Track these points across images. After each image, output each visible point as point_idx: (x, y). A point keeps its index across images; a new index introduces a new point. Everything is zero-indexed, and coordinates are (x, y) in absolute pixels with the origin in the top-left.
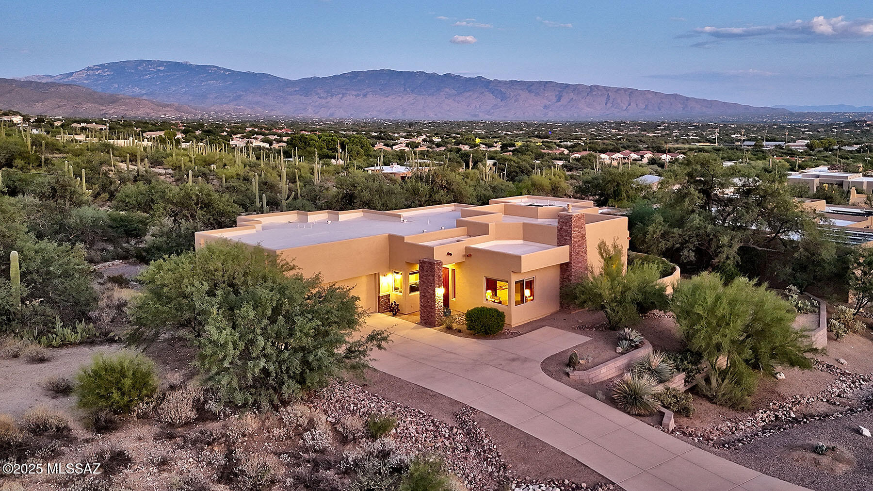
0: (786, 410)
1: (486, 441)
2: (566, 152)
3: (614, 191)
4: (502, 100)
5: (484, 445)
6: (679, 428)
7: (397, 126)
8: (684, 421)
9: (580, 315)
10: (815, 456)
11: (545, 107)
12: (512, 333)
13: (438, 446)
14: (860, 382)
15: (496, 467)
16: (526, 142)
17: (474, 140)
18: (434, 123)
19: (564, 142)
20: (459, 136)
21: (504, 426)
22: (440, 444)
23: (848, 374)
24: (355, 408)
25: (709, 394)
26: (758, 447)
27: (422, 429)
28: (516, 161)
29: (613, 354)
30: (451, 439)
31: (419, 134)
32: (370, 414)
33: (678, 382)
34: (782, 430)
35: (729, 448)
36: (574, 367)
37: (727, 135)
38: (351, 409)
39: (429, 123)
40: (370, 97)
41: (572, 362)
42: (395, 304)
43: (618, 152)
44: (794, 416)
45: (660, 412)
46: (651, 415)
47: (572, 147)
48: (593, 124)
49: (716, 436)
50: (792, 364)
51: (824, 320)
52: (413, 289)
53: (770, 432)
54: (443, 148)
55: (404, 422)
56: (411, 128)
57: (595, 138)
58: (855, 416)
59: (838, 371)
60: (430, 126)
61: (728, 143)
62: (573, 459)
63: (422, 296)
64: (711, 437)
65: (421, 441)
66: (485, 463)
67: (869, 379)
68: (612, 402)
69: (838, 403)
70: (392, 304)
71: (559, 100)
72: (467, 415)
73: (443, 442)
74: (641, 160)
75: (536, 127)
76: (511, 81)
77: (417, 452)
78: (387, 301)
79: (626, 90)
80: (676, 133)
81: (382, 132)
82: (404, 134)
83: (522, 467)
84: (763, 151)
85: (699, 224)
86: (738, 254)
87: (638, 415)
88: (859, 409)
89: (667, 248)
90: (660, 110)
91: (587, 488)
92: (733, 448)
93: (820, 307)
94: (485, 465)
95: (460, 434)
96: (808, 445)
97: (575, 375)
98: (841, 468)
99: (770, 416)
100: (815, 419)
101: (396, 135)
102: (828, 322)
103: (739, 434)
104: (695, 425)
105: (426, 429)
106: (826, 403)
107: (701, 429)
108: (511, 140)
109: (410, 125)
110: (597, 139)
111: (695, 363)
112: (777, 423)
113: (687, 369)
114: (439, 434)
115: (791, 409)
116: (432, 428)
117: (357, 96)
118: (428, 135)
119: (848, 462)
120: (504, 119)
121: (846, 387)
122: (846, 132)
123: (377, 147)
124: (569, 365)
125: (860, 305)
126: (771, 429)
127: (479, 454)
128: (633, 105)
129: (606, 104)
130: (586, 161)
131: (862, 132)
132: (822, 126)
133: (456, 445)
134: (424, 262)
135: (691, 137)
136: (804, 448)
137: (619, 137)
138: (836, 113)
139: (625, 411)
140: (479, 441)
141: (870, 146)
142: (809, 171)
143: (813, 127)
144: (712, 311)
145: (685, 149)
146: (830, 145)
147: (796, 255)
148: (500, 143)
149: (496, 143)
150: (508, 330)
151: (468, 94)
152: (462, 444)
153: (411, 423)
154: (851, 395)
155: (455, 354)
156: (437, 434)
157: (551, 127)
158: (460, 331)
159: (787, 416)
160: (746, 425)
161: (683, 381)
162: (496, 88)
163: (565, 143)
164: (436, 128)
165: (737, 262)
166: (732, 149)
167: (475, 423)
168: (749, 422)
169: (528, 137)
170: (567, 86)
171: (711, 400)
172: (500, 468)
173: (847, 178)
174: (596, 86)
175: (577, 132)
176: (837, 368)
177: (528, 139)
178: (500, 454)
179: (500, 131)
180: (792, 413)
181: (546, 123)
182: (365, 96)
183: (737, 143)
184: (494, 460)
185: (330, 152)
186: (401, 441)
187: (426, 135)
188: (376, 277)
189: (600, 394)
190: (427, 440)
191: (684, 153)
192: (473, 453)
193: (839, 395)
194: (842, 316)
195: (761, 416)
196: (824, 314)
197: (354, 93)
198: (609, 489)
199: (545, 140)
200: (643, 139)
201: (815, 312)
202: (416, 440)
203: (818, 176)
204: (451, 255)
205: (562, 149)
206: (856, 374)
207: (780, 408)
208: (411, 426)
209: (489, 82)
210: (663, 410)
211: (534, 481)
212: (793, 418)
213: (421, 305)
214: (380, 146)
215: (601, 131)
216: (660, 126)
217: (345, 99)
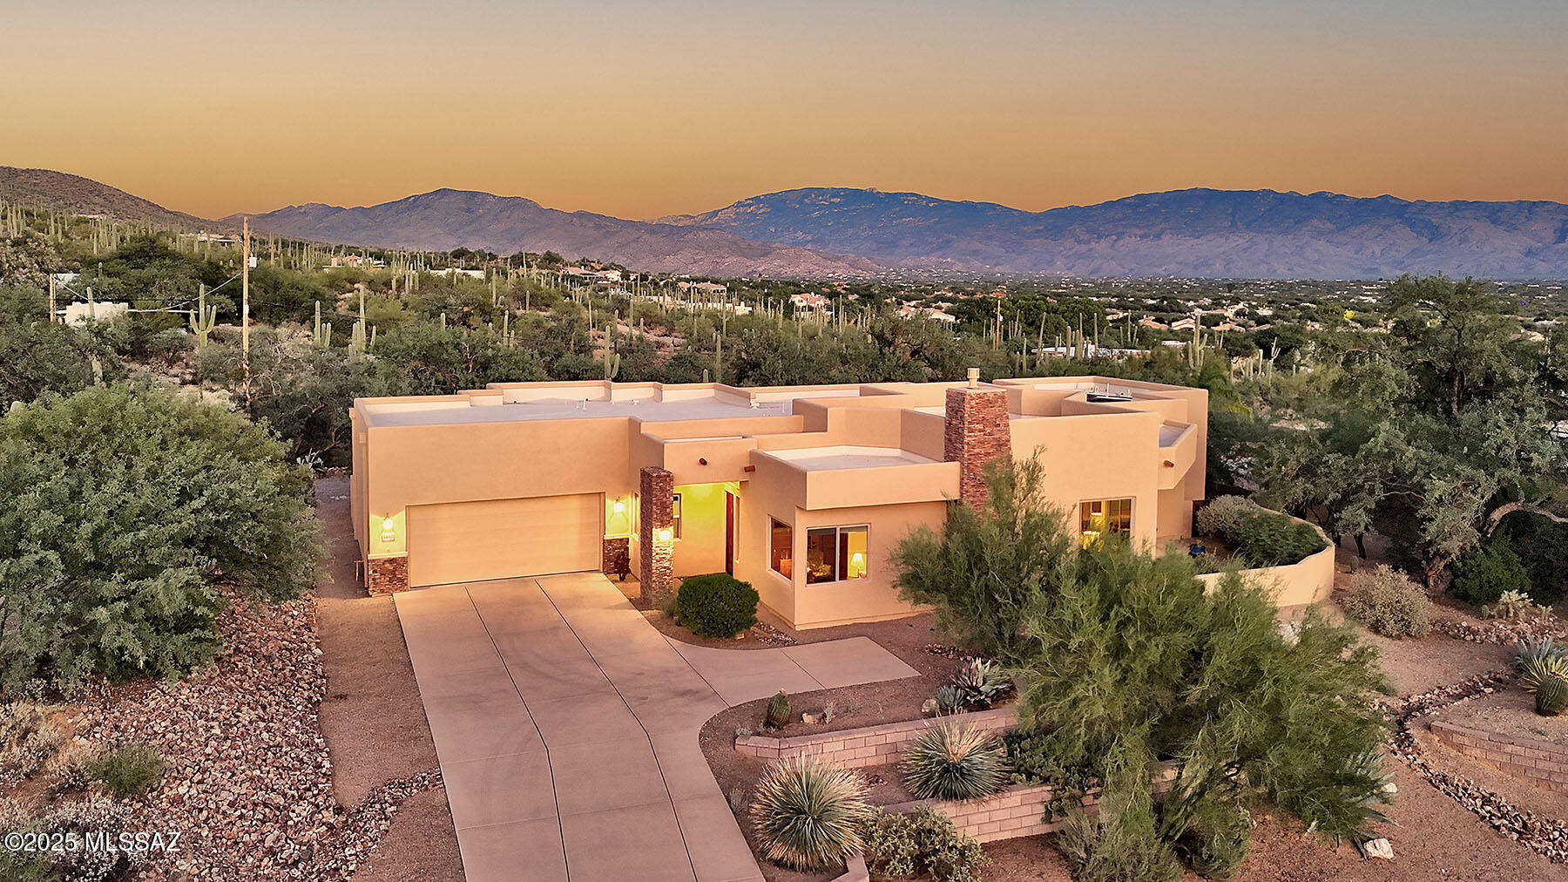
1: (351, 851)
4: (1430, 241)
5: (334, 859)
7: (1205, 289)
11: (1529, 253)
12: (777, 641)
17: (1339, 313)
18: (1281, 285)
19: (1543, 320)
20: (1314, 306)
21: (439, 826)
29: (912, 713)
39: (1274, 284)
54: (1267, 327)
56: (1226, 293)
60: (1269, 289)
63: (643, 545)
72: (406, 789)
78: (623, 551)
81: (1166, 299)
82: (1207, 302)
97: (748, 745)
101: (1191, 304)
109: (1233, 288)
118: (1253, 303)
123: (1140, 323)
124: (768, 721)
127: (307, 875)
148: (1394, 319)
149: (1385, 319)
151: (1359, 230)
162: (1418, 216)
163: (1545, 322)
164: (1279, 293)
181: (1526, 285)
182: (1158, 236)
187: (1249, 304)
188: (601, 501)
189: (736, 797)
204: (705, 463)
209: (1406, 205)
210: (855, 863)
214: (1146, 321)
217: (1121, 242)
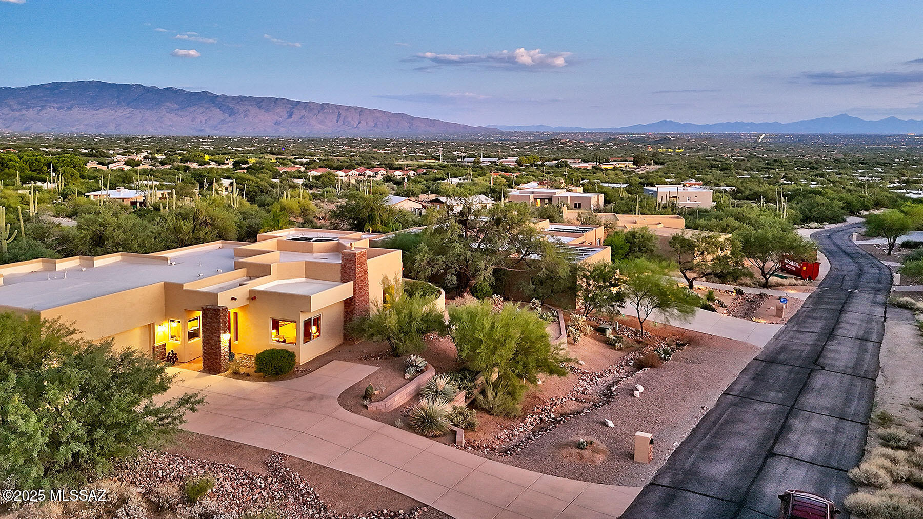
0: (547, 412)
1: (302, 486)
2: (302, 169)
3: (369, 216)
4: (230, 116)
5: (301, 490)
6: (468, 442)
7: (112, 142)
8: (470, 435)
9: (363, 345)
10: (578, 451)
11: (276, 123)
12: (302, 371)
13: (256, 498)
14: (596, 379)
15: (316, 509)
16: (260, 158)
17: (203, 157)
18: (154, 139)
19: (299, 158)
20: (185, 152)
21: (316, 467)
22: (257, 496)
23: (586, 373)
24: (164, 474)
25: (486, 407)
26: (533, 450)
27: (237, 484)
28: (255, 180)
29: (402, 381)
30: (268, 489)
31: (139, 151)
32: (181, 477)
33: (461, 401)
34: (548, 431)
35: (511, 454)
36: (370, 398)
37: (449, 152)
38: (160, 475)
39: (149, 138)
40: (76, 110)
41: (367, 395)
42: (173, 354)
43: (354, 169)
44: (554, 417)
45: (452, 431)
46: (445, 435)
47: (307, 163)
48: (325, 141)
49: (497, 444)
50: (551, 372)
51: (563, 328)
52: (192, 335)
53: (539, 435)
54: (168, 166)
55: (218, 480)
56: (129, 145)
57: (329, 154)
58: (599, 411)
59: (579, 371)
60: (150, 142)
61: (451, 159)
62: (387, 488)
63: (206, 342)
64: (494, 446)
65: (239, 496)
66: (305, 506)
67: (602, 375)
68: (410, 428)
69: (584, 400)
70: (169, 353)
71: (290, 116)
72: (278, 461)
73: (260, 493)
74: (376, 177)
75: (268, 143)
76: (240, 97)
77: (238, 509)
78: (163, 351)
79: (356, 108)
80: (404, 150)
81: (93, 149)
82: (121, 151)
83: (341, 504)
84: (481, 168)
85: (460, 251)
86: (493, 276)
87: (434, 437)
88: (601, 404)
89: (433, 274)
90: (388, 128)
91: (404, 514)
92: (514, 454)
93: (558, 317)
94: (306, 509)
95: (276, 482)
96: (572, 442)
97: (373, 406)
98: (599, 458)
99: (536, 419)
100: (571, 417)
101: (111, 152)
102: (566, 329)
103: (515, 440)
104: (481, 437)
105: (241, 483)
106: (576, 402)
107: (485, 441)
108: (242, 156)
109: (127, 141)
110: (331, 156)
111: (472, 381)
112: (542, 427)
113: (467, 387)
114: (255, 486)
115: (550, 410)
116: (246, 481)
117: (59, 108)
118: (149, 151)
119: (604, 453)
120: (233, 134)
121: (587, 384)
122: (546, 149)
123: (89, 166)
124: (365, 397)
125: (587, 311)
126: (539, 431)
127: (296, 499)
128: (363, 123)
129: (338, 121)
130: (325, 179)
131: (558, 149)
132: (527, 144)
133: (273, 494)
134: (208, 309)
135: (418, 155)
136: (569, 445)
137: (352, 154)
138: (537, 132)
139: (422, 435)
140: (296, 487)
141: (566, 161)
142: (523, 186)
143: (519, 145)
144: (489, 335)
145: (414, 165)
146: (535, 161)
147: (539, 274)
148: (232, 160)
149: (227, 160)
150: (297, 368)
151: (192, 109)
152: (280, 492)
153: (224, 479)
154: (591, 390)
155: (249, 400)
156: (252, 486)
157: (283, 143)
158: (248, 375)
159: (549, 417)
160: (520, 431)
161: (464, 398)
162: (223, 103)
163: (300, 160)
164: (158, 144)
165: (492, 283)
166: (456, 166)
167: (288, 469)
168: (521, 427)
169: (261, 153)
170: (298, 102)
171: (489, 412)
172: (320, 509)
173: (555, 193)
174: (327, 104)
175: (310, 148)
176: (578, 369)
177: (261, 156)
178: (318, 495)
179: (230, 147)
180: (551, 413)
181: (278, 139)
182: (70, 108)
183: (458, 160)
184: (314, 503)
185: (34, 174)
186: (217, 499)
187: (147, 152)
188: (151, 328)
189: (399, 423)
190: (244, 494)
191: (414, 170)
192: (291, 499)
193: (583, 393)
194: (576, 323)
195: (529, 421)
196: (562, 322)
197: (56, 105)
198: (423, 511)
199: (279, 157)
200: (375, 156)
201: (556, 321)
202: (233, 497)
203: (533, 193)
204: (235, 299)
205: (298, 166)
206: (592, 372)
207: (542, 411)
208: (225, 483)
209: (217, 97)
210: (455, 428)
211: (355, 516)
212: (553, 419)
213: (203, 352)
214: (92, 164)
215: (334, 148)
216: (389, 143)
217: (44, 112)
